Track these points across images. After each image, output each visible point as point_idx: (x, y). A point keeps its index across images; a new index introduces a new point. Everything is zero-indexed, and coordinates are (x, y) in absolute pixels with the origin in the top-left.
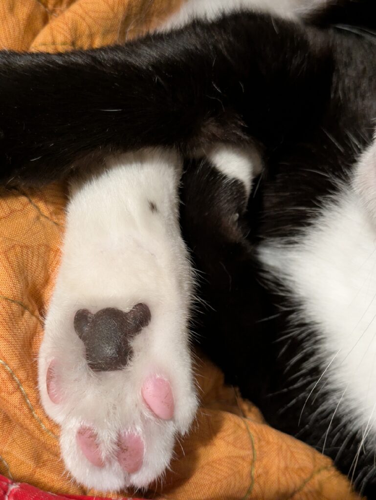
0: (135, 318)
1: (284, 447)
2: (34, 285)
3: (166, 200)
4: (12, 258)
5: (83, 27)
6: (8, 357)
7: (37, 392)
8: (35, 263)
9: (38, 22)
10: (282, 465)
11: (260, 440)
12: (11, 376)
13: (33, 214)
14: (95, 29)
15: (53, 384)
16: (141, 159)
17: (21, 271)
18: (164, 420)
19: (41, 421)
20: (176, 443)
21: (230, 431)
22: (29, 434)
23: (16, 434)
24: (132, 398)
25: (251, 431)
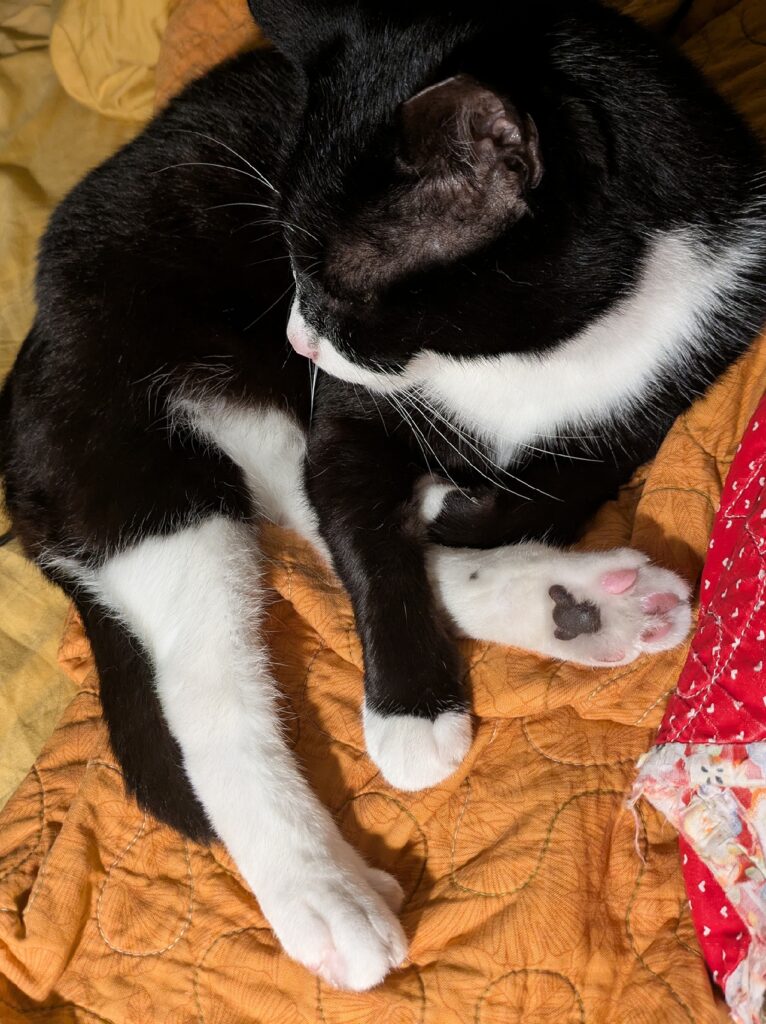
0: (560, 598)
1: (666, 460)
2: (536, 667)
3: (467, 564)
4: (516, 684)
5: (334, 623)
6: (591, 689)
7: (616, 668)
8: (521, 667)
9: (332, 656)
10: (681, 464)
11: (660, 482)
12: (605, 686)
13: (483, 667)
14: (334, 614)
15: (610, 659)
16: (436, 583)
17: (527, 678)
18: (637, 576)
19: (640, 663)
20: (657, 565)
21: (652, 510)
22: (650, 672)
23: (651, 680)
24: (620, 602)
25: (653, 488)
